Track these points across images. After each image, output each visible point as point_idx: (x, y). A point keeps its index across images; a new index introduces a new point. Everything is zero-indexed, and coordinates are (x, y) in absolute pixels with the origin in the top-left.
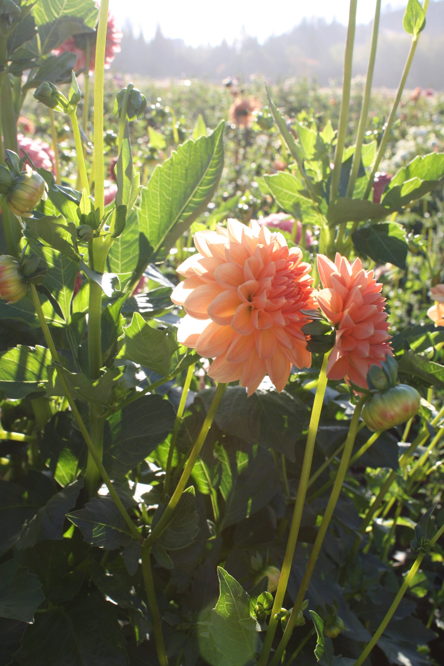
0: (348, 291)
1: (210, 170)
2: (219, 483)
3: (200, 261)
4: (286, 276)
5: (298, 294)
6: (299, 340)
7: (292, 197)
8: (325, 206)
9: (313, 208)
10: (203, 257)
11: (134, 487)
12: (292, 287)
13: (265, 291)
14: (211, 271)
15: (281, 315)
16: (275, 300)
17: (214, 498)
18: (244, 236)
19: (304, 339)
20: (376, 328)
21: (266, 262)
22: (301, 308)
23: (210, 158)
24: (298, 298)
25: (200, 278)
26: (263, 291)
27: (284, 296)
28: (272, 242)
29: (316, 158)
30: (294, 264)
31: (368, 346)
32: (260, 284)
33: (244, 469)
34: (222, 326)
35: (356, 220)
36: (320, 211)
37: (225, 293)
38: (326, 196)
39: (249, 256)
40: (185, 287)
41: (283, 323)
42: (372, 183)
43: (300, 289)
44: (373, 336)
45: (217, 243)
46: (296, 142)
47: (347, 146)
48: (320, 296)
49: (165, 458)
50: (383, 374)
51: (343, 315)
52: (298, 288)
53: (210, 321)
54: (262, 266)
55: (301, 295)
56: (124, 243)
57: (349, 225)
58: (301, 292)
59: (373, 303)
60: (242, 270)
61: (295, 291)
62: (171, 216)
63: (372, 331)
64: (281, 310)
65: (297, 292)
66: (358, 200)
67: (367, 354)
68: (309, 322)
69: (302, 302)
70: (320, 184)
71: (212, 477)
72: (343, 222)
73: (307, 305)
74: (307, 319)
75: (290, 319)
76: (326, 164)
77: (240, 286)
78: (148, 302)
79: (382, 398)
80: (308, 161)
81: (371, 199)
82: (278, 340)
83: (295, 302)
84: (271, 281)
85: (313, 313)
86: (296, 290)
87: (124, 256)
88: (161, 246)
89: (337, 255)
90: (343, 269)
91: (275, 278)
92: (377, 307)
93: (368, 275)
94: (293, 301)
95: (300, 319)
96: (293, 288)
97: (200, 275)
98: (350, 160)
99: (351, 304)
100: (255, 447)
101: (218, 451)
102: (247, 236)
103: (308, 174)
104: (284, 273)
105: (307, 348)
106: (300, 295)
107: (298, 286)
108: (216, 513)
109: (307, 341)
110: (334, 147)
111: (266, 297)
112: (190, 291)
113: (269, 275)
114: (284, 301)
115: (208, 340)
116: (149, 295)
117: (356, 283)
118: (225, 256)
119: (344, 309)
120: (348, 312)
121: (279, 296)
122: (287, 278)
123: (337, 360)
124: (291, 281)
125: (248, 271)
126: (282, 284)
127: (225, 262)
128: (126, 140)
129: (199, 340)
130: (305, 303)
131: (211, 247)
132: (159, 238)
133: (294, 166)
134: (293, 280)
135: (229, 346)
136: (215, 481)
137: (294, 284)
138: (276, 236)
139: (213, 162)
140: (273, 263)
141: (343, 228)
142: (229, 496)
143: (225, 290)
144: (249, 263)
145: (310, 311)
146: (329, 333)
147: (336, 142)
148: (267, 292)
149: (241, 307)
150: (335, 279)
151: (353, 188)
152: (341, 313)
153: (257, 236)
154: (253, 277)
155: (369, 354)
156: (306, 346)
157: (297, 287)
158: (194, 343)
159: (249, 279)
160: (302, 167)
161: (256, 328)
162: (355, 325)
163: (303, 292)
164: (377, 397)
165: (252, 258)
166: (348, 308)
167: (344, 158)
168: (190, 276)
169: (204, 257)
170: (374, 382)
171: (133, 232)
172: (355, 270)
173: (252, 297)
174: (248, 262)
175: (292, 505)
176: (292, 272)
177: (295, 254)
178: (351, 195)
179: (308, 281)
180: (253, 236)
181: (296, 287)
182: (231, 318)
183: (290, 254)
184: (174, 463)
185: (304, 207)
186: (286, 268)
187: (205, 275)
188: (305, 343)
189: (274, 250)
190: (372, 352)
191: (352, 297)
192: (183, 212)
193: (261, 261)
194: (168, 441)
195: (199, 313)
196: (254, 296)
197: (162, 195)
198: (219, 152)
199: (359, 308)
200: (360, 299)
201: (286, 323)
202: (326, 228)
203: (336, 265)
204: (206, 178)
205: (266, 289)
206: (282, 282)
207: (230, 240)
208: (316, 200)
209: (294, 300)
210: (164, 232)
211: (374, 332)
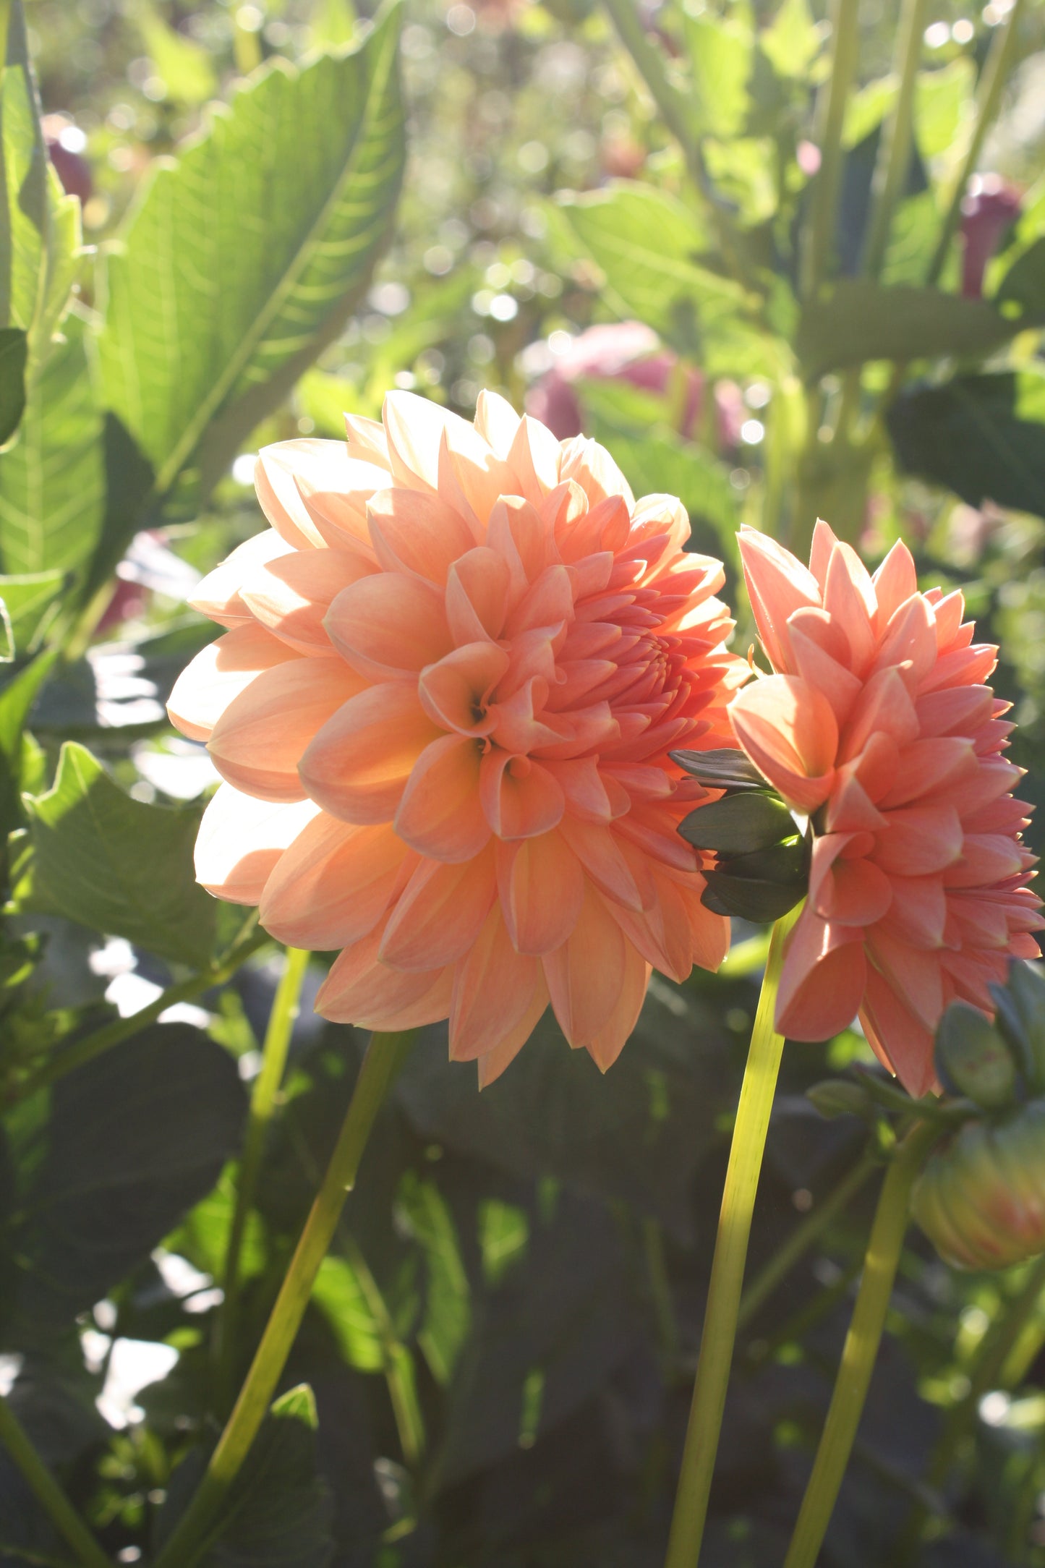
0: (859, 682)
1: (358, 181)
2: (419, 1324)
3: (278, 567)
4: (615, 619)
5: (667, 687)
6: (674, 870)
7: (659, 278)
8: (785, 309)
9: (743, 315)
10: (286, 549)
11: (106, 1362)
12: (643, 659)
13: (529, 687)
14: (321, 603)
15: (596, 775)
16: (573, 716)
17: (402, 1384)
18: (447, 457)
19: (691, 864)
20: (969, 826)
21: (535, 568)
22: (676, 743)
23: (353, 133)
24: (666, 705)
25: (271, 632)
26: (521, 685)
27: (606, 704)
28: (560, 484)
29: (753, 127)
30: (648, 566)
31: (941, 900)
32: (509, 653)
33: (513, 1267)
34: (362, 828)
35: (900, 357)
36: (763, 323)
37: (371, 695)
38: (788, 267)
39: (469, 541)
40: (226, 663)
41: (605, 812)
42: (955, 222)
43: (675, 666)
44: (960, 864)
45: (345, 491)
46: (676, 73)
47: (863, 81)
48: (745, 708)
49: (217, 1244)
50: (996, 1045)
51: (837, 779)
52: (668, 662)
53: (307, 810)
54: (519, 581)
55: (681, 689)
56: (48, 452)
57: (876, 377)
58: (681, 677)
59: (960, 731)
60: (439, 601)
61: (656, 674)
62: (214, 354)
63: (954, 849)
64: (597, 757)
65: (663, 680)
66: (903, 290)
67: (937, 938)
68: (706, 801)
69: (684, 721)
70: (763, 233)
71: (393, 1306)
72: (850, 364)
73: (701, 729)
74: (704, 785)
75: (631, 790)
76: (785, 153)
77: (426, 672)
78: (142, 674)
79: (992, 1145)
80: (722, 141)
81: (951, 280)
82: (586, 872)
83: (652, 723)
84: (553, 643)
85: (726, 762)
86: (660, 671)
87: (52, 501)
88: (187, 465)
89: (820, 527)
90: (840, 589)
91: (572, 630)
92: (975, 747)
93: (939, 614)
94: (645, 720)
95: (672, 788)
96: (648, 663)
97: (272, 621)
98: (873, 139)
99: (870, 740)
100: (549, 1188)
101: (415, 1204)
102: (464, 461)
103: (724, 190)
104: (611, 605)
105: (705, 900)
106: (676, 692)
107: (667, 656)
108: (411, 1432)
109: (701, 872)
110: (813, 92)
111: (531, 715)
112: (244, 679)
113: (545, 621)
114: (604, 721)
115: (314, 878)
116: (143, 649)
117: (889, 647)
118: (372, 546)
119: (841, 759)
120: (858, 774)
121: (586, 702)
122: (618, 630)
123: (820, 958)
124: (638, 638)
125: (462, 609)
126: (598, 654)
127: (372, 569)
128: (17, 70)
129: (276, 879)
130: (695, 722)
131: (317, 505)
132: (175, 434)
133: (670, 160)
134: (645, 632)
135: (394, 902)
136: (405, 1321)
137: (649, 647)
138: (580, 456)
139: (367, 152)
140: (561, 569)
141: (853, 389)
142: (460, 1363)
143: (375, 681)
144: (464, 573)
145: (714, 755)
146: (791, 841)
147: (822, 71)
148: (536, 687)
149: (435, 749)
150: (806, 639)
151: (886, 237)
152: (831, 772)
153: (502, 455)
154: (481, 630)
155: (946, 937)
156: (701, 891)
157: (662, 659)
158: (259, 887)
159: (467, 639)
160: (697, 167)
161: (494, 835)
162: (883, 821)
163: (687, 678)
164: (972, 1137)
165: (479, 556)
166: (860, 752)
167: (855, 128)
168: (239, 624)
169: (294, 550)
170: (961, 1075)
171: (83, 410)
172: (888, 593)
173: (484, 705)
174: (459, 569)
175: (685, 1391)
176: (643, 598)
177: (659, 524)
178: (878, 264)
179: (711, 628)
180: (490, 460)
181: (659, 657)
182: (394, 791)
183: (634, 527)
184: (251, 1261)
185: (708, 313)
186: (620, 582)
187: (297, 623)
188: (699, 881)
189: (572, 514)
190: (956, 923)
191: (874, 711)
192: (266, 336)
193: (515, 561)
194: (226, 1185)
195: (273, 774)
196: (491, 702)
197: (178, 276)
198: (385, 113)
199: (905, 748)
200: (905, 716)
201: (615, 805)
202: (792, 388)
203: (814, 572)
204: (343, 210)
205: (534, 678)
206: (599, 644)
207: (395, 480)
208: (752, 285)
209: (646, 713)
210: (191, 414)
211: (965, 850)
